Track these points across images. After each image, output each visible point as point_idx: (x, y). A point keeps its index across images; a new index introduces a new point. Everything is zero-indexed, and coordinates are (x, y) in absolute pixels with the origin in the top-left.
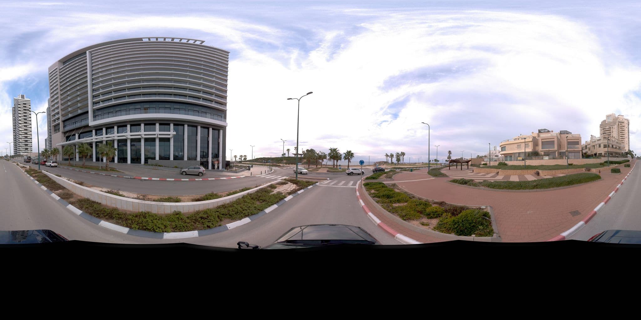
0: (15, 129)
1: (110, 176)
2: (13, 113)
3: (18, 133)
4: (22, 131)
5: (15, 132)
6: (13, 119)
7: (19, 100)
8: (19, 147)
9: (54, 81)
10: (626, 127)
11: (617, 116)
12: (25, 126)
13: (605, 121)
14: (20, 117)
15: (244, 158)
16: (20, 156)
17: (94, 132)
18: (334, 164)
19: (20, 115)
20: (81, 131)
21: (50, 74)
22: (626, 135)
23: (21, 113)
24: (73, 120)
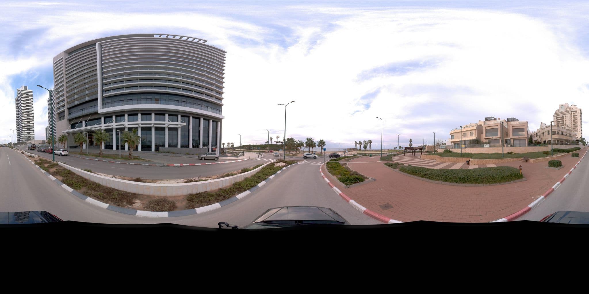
0: (19, 118)
1: (141, 165)
2: (17, 103)
3: (21, 122)
4: (25, 120)
5: (18, 121)
6: (16, 109)
7: (22, 91)
8: (22, 135)
9: (59, 70)
10: (579, 116)
11: (570, 105)
12: (28, 115)
13: (558, 110)
14: (23, 107)
15: (231, 145)
16: (23, 143)
17: (103, 119)
18: (310, 150)
19: (23, 105)
20: (89, 118)
21: (55, 63)
22: (579, 124)
23: (23, 103)
24: (80, 108)
